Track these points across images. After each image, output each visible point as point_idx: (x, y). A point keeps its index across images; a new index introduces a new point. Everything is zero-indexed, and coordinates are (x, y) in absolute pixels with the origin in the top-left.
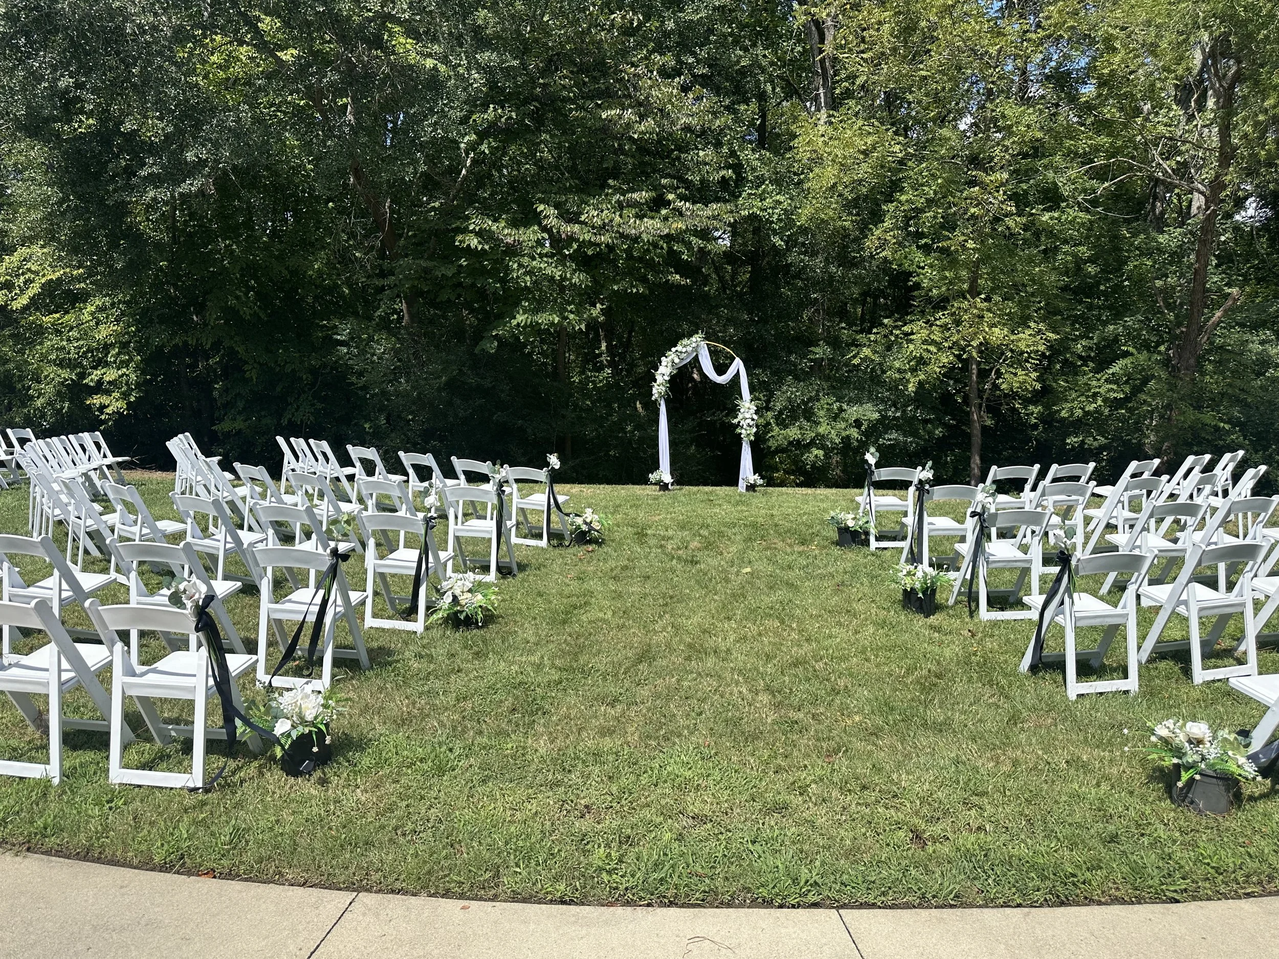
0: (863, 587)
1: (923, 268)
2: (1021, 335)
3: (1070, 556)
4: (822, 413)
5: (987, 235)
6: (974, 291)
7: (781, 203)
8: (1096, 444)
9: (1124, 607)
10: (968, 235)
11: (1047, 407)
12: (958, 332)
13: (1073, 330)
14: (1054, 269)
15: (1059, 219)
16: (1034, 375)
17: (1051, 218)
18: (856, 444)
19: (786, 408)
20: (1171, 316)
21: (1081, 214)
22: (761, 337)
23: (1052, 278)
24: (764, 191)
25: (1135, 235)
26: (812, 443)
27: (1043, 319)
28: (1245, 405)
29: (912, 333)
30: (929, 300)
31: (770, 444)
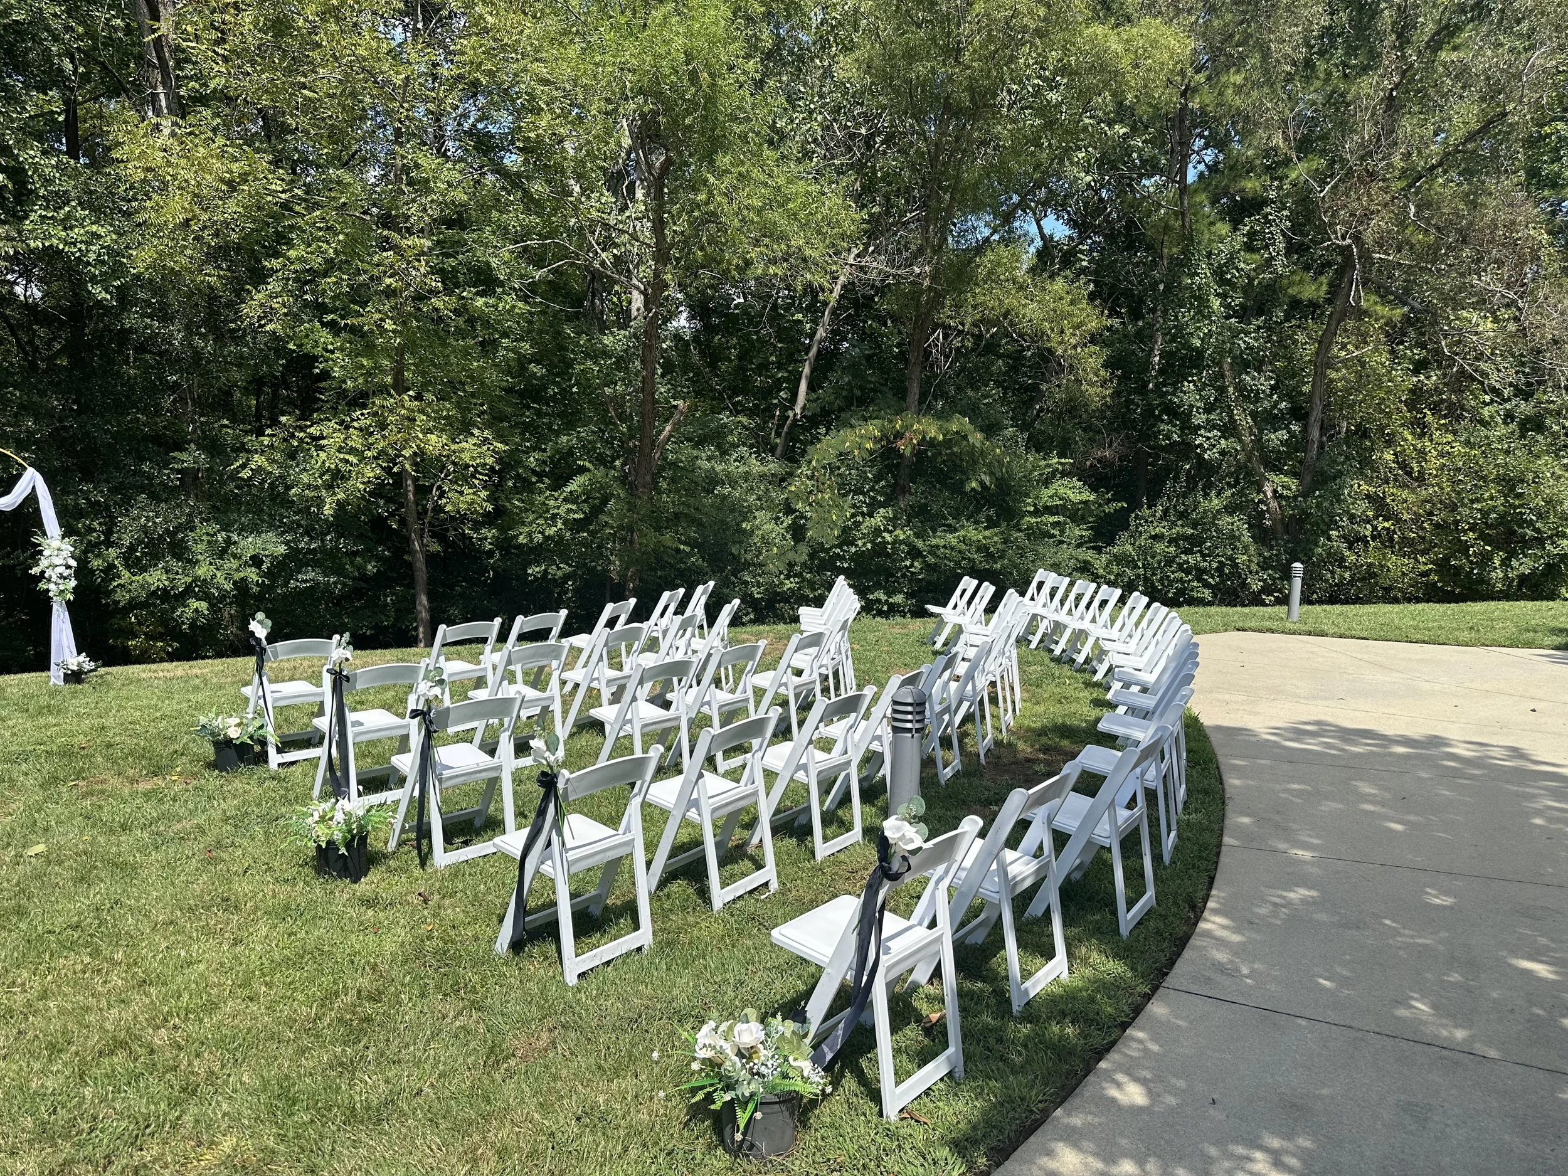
0: (250, 848)
1: (332, 352)
2: (464, 444)
3: (556, 776)
4: (201, 547)
5: (410, 314)
6: (400, 386)
7: (99, 237)
8: (559, 573)
9: (628, 830)
10: (385, 314)
11: (503, 530)
12: (384, 437)
13: (524, 440)
14: (495, 365)
15: (495, 306)
16: (484, 494)
17: (486, 304)
18: (255, 589)
19: (140, 542)
20: (624, 428)
21: (520, 304)
22: (88, 433)
23: (493, 376)
24: (68, 216)
25: (579, 334)
26: (188, 591)
27: (488, 425)
28: (700, 525)
29: (322, 438)
30: (342, 394)
31: (118, 596)
